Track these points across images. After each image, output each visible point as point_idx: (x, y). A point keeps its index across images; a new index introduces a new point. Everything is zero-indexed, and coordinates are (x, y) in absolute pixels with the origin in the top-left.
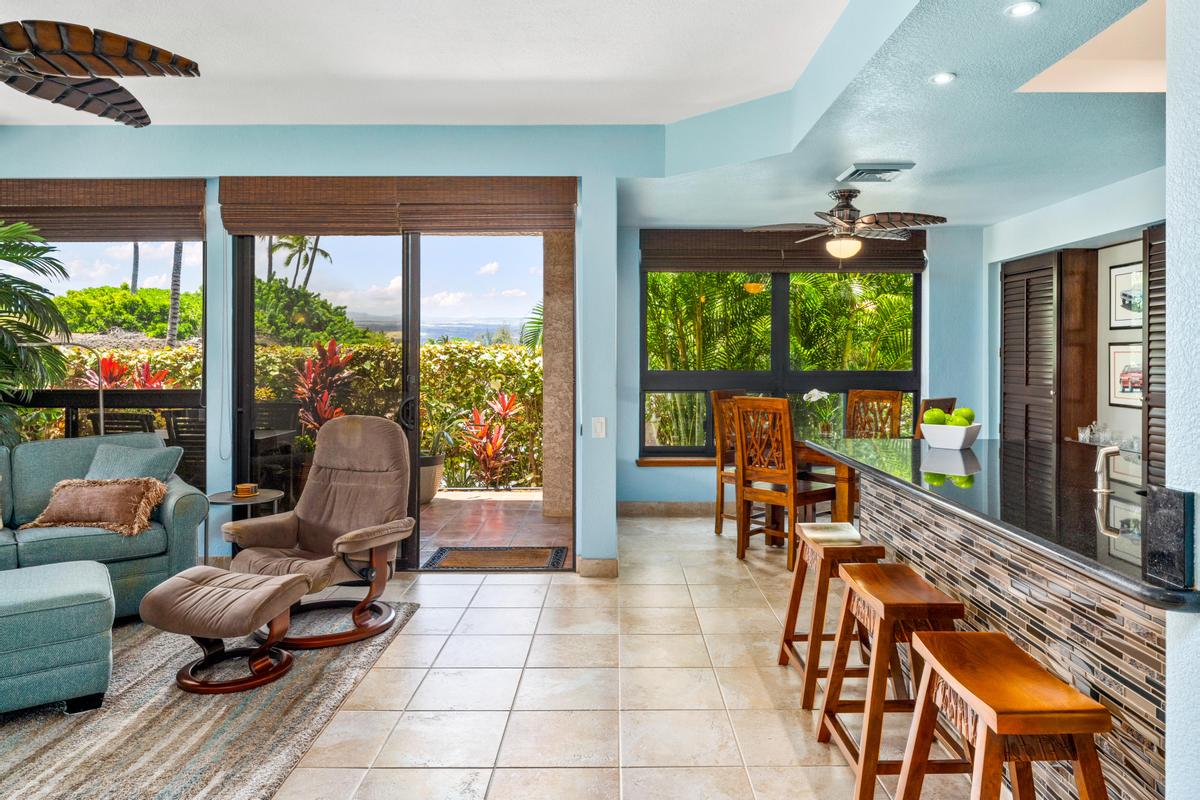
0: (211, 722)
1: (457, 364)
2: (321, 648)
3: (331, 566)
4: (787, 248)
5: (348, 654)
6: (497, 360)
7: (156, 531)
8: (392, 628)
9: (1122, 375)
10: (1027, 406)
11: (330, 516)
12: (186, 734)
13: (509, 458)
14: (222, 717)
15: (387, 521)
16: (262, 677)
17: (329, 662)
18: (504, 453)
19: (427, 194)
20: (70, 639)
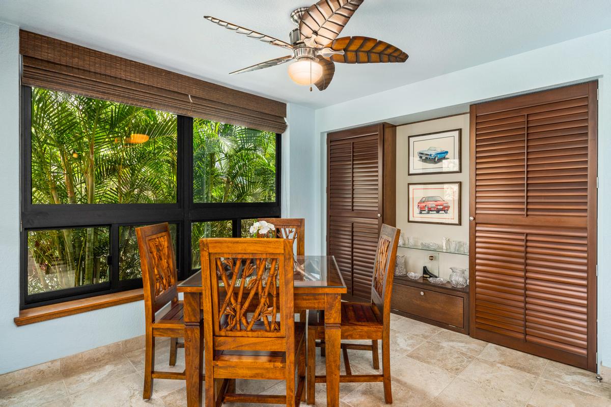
4: (194, 94)
9: (419, 203)
10: (353, 224)
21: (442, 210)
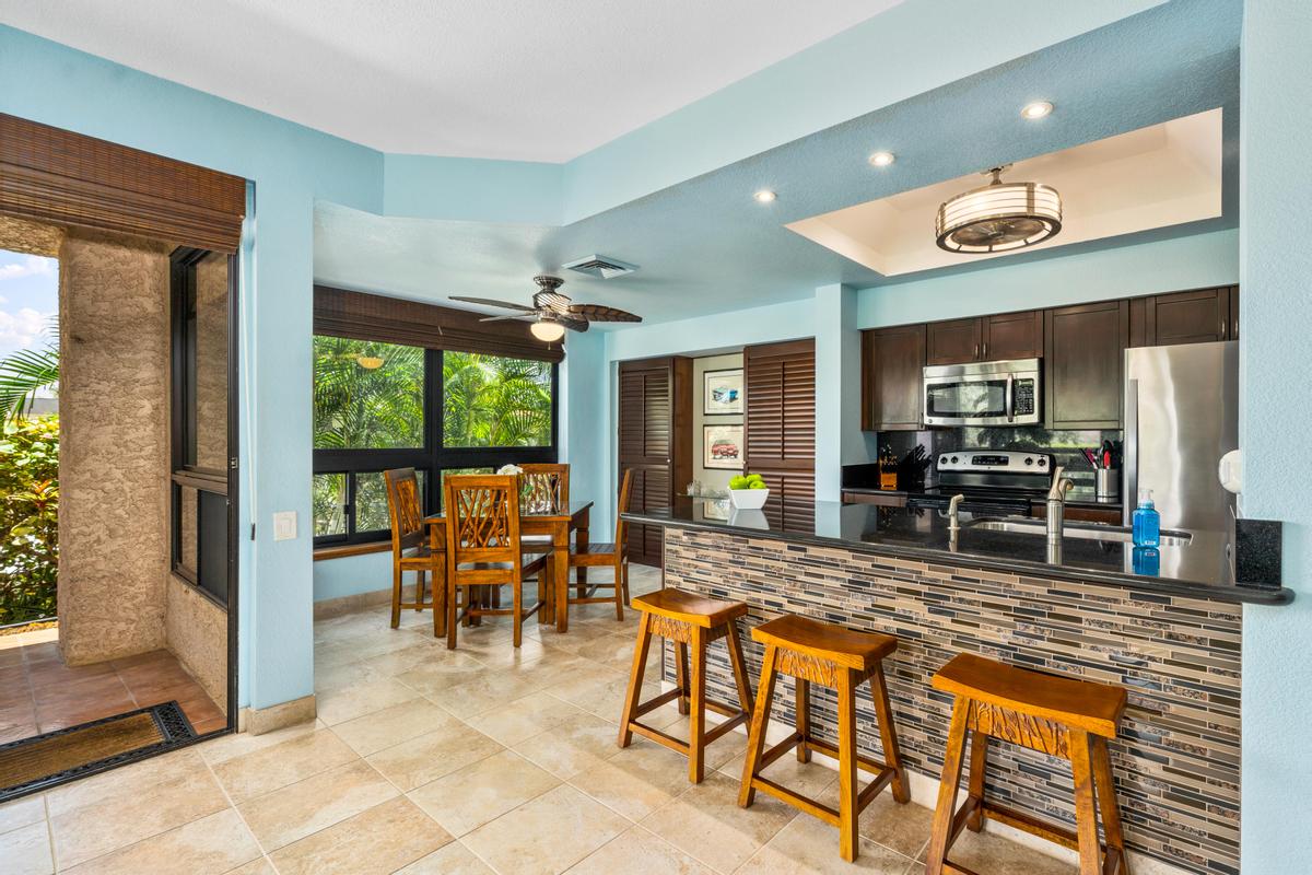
4: (444, 324)
9: (714, 446)
10: (645, 472)
21: (731, 454)
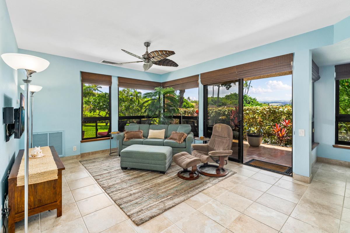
0: (177, 184)
1: (272, 111)
2: (207, 176)
3: (208, 158)
5: (212, 179)
6: (284, 110)
7: (184, 143)
8: (225, 177)
11: (214, 146)
12: (172, 185)
13: (288, 138)
14: (179, 184)
15: (225, 150)
16: (192, 178)
17: (206, 180)
18: (286, 136)
19: (244, 68)
20: (160, 160)
